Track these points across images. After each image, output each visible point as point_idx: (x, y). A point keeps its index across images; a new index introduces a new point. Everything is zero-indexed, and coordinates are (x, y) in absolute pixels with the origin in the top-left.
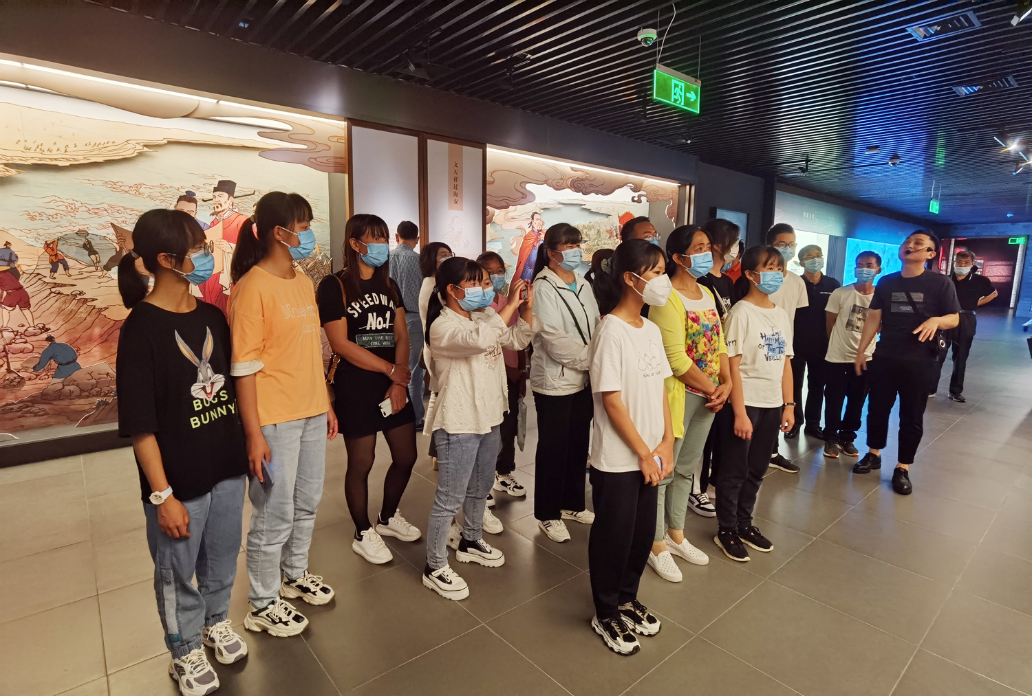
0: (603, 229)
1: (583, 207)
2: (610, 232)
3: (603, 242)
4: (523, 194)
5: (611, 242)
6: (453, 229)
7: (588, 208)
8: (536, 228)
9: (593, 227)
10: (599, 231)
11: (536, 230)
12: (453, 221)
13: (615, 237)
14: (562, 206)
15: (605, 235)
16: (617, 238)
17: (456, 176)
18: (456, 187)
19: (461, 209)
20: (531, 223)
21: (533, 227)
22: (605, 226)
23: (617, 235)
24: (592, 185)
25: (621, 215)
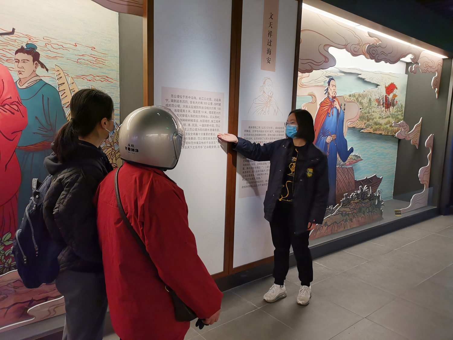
0: (374, 98)
1: (359, 76)
2: (378, 101)
3: (373, 110)
4: (326, 57)
5: (378, 110)
6: (264, 92)
7: (363, 77)
8: (331, 95)
9: (366, 95)
10: (370, 100)
11: (331, 97)
12: (264, 83)
13: (382, 106)
14: (343, 74)
15: (374, 104)
16: (383, 107)
17: (270, 29)
18: (270, 43)
19: (274, 70)
20: (327, 89)
21: (329, 94)
22: (375, 95)
23: (383, 104)
24: (383, 53)
25: (387, 86)
